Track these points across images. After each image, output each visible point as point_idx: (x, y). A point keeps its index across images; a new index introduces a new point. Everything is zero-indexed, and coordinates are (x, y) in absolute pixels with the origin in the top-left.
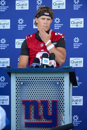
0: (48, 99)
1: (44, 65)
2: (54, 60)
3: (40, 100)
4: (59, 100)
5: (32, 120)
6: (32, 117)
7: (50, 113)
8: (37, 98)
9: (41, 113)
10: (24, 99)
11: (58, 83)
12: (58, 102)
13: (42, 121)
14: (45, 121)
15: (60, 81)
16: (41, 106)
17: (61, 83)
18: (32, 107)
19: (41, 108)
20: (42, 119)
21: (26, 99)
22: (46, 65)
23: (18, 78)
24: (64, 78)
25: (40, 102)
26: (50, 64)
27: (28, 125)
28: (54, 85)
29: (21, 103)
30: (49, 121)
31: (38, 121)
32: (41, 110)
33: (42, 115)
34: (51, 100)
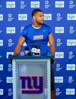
0: (36, 76)
1: (33, 52)
2: (39, 49)
3: (31, 76)
4: (44, 76)
5: (26, 89)
6: (26, 87)
7: (38, 84)
8: (29, 75)
9: (32, 84)
10: (21, 76)
11: (43, 65)
12: (44, 77)
13: (33, 89)
14: (35, 89)
15: (45, 64)
16: (32, 80)
17: (45, 65)
18: (26, 81)
19: (32, 82)
20: (33, 88)
21: (22, 76)
22: (34, 53)
23: (17, 62)
24: (47, 62)
25: (31, 78)
26: (37, 52)
27: (24, 92)
28: (40, 66)
29: (19, 78)
30: (37, 89)
31: (30, 89)
32: (32, 83)
33: (33, 85)
34: (38, 76)
